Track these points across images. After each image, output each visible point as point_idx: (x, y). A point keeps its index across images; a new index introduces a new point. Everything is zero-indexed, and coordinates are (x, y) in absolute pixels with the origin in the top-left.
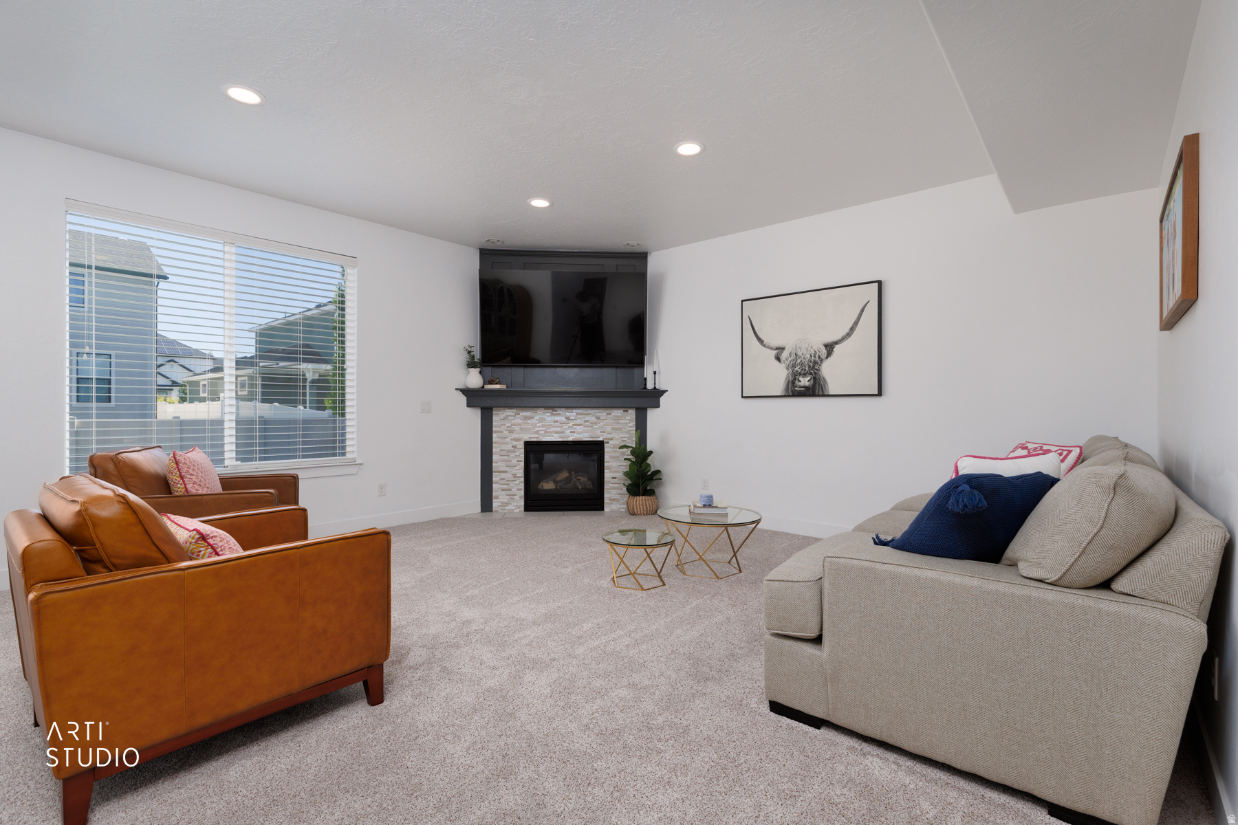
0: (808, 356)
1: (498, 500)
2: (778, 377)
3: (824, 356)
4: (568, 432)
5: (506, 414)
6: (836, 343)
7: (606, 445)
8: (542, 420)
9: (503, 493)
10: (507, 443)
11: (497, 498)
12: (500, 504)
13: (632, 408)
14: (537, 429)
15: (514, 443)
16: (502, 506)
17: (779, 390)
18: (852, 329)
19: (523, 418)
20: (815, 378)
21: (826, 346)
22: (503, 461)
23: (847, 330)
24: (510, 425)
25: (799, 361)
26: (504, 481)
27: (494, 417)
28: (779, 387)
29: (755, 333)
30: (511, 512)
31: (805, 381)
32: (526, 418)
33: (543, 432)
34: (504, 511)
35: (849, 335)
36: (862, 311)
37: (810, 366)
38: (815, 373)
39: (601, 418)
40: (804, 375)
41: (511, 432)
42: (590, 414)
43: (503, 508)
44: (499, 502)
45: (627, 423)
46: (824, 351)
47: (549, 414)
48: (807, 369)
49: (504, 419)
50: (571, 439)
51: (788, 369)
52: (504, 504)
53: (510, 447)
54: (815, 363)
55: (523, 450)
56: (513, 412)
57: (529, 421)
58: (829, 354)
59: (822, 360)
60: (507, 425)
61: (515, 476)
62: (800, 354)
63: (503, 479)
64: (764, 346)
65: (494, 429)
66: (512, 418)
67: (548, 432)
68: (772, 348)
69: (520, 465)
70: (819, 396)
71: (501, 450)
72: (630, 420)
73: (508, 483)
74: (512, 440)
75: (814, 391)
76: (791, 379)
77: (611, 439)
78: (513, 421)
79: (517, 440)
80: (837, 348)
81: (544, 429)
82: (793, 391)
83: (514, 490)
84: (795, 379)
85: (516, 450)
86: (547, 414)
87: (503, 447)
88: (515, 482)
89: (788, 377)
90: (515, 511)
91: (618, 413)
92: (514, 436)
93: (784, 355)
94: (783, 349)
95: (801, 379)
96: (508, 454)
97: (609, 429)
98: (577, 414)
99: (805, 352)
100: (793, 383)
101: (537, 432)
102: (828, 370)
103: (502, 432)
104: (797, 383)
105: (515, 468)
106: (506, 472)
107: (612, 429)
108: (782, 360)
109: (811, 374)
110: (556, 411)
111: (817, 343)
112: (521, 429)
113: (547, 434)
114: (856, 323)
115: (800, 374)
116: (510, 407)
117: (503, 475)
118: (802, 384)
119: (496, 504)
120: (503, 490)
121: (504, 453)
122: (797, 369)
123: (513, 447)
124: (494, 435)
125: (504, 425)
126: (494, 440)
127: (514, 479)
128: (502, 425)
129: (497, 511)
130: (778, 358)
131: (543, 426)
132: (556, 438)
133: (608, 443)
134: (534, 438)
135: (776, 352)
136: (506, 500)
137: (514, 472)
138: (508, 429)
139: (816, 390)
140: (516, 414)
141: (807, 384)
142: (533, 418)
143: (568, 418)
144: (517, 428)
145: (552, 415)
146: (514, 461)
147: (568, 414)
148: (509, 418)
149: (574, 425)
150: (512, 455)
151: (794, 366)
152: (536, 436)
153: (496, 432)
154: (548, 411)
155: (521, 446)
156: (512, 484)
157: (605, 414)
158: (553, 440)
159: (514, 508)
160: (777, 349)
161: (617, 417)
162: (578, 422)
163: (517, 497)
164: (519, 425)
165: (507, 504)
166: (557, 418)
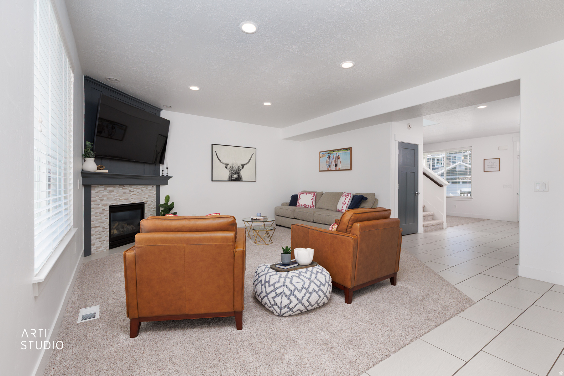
0: (236, 168)
1: (94, 246)
2: (226, 174)
3: (241, 168)
4: (130, 199)
5: (99, 189)
6: (245, 165)
7: (145, 205)
8: (118, 192)
9: (97, 240)
10: (99, 208)
11: (94, 245)
12: (95, 248)
13: (154, 185)
14: (115, 198)
15: (104, 207)
16: (97, 249)
17: (227, 179)
18: (249, 161)
19: (108, 191)
20: (238, 175)
21: (242, 165)
22: (97, 220)
23: (248, 161)
24: (101, 196)
25: (233, 169)
26: (98, 233)
27: (92, 192)
28: (226, 177)
29: (218, 157)
30: (102, 252)
31: (235, 176)
32: (111, 191)
33: (119, 200)
34: (98, 252)
35: (248, 162)
36: (252, 156)
37: (237, 171)
38: (239, 174)
39: (144, 190)
40: (235, 174)
41: (102, 200)
42: (139, 188)
43: (97, 250)
44: (95, 247)
45: (153, 193)
46: (241, 167)
47: (122, 189)
48: (236, 172)
49: (98, 193)
50: (131, 203)
51: (230, 171)
52: (98, 248)
53: (101, 210)
54: (239, 170)
55: (108, 211)
56: (103, 188)
57: (111, 193)
58: (243, 168)
59: (241, 170)
60: (99, 196)
61: (104, 228)
62: (234, 167)
63: (98, 231)
64: (221, 162)
65: (92, 199)
66: (102, 191)
67: (121, 199)
68: (224, 164)
69: (107, 221)
70: (240, 181)
71: (96, 213)
72: (154, 191)
73: (100, 233)
74: (102, 205)
75: (238, 180)
76: (231, 175)
77: (147, 201)
78: (103, 194)
79: (105, 205)
80: (245, 166)
81: (119, 197)
82: (231, 179)
83: (104, 237)
84: (232, 175)
85: (105, 212)
86: (120, 189)
87: (98, 210)
88: (104, 232)
89: (230, 174)
90: (104, 251)
91: (150, 187)
92: (104, 203)
93: (228, 167)
94: (228, 164)
95: (234, 175)
96: (100, 215)
97: (147, 196)
98: (134, 189)
99: (235, 166)
100: (231, 176)
101: (115, 200)
102: (242, 173)
103: (97, 201)
104: (233, 176)
105: (104, 223)
106: (99, 227)
107: (148, 196)
108: (228, 168)
109: (237, 174)
110: (125, 187)
111: (239, 164)
112: (107, 198)
113: (120, 200)
114: (250, 159)
115: (234, 174)
116: (101, 184)
117: (98, 229)
118: (234, 177)
119: (93, 249)
120: (97, 239)
121: (98, 214)
122: (233, 172)
123: (103, 210)
124: (92, 203)
125: (98, 196)
126: (92, 206)
127: (104, 230)
128: (97, 196)
129: (94, 253)
130: (226, 168)
131: (119, 196)
132: (125, 202)
133: (146, 203)
134: (114, 203)
135: (226, 165)
136: (99, 245)
137: (104, 226)
138: (100, 198)
139: (239, 179)
140: (105, 189)
141: (236, 177)
142: (113, 191)
143: (130, 191)
144: (105, 198)
145: (123, 189)
146: (104, 219)
147: (130, 189)
148: (101, 191)
149: (133, 195)
150: (102, 215)
151: (232, 171)
152: (115, 202)
153: (93, 201)
154: (121, 187)
155: (107, 208)
156: (102, 234)
157: (145, 188)
158: (124, 204)
159: (103, 249)
160: (226, 164)
161: (150, 189)
162: (135, 192)
163: (105, 242)
164: (106, 196)
165: (100, 247)
166: (125, 191)
